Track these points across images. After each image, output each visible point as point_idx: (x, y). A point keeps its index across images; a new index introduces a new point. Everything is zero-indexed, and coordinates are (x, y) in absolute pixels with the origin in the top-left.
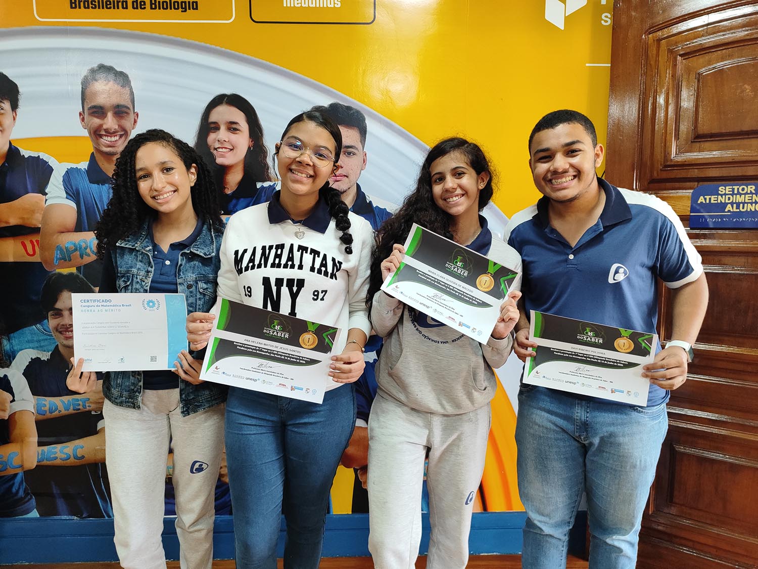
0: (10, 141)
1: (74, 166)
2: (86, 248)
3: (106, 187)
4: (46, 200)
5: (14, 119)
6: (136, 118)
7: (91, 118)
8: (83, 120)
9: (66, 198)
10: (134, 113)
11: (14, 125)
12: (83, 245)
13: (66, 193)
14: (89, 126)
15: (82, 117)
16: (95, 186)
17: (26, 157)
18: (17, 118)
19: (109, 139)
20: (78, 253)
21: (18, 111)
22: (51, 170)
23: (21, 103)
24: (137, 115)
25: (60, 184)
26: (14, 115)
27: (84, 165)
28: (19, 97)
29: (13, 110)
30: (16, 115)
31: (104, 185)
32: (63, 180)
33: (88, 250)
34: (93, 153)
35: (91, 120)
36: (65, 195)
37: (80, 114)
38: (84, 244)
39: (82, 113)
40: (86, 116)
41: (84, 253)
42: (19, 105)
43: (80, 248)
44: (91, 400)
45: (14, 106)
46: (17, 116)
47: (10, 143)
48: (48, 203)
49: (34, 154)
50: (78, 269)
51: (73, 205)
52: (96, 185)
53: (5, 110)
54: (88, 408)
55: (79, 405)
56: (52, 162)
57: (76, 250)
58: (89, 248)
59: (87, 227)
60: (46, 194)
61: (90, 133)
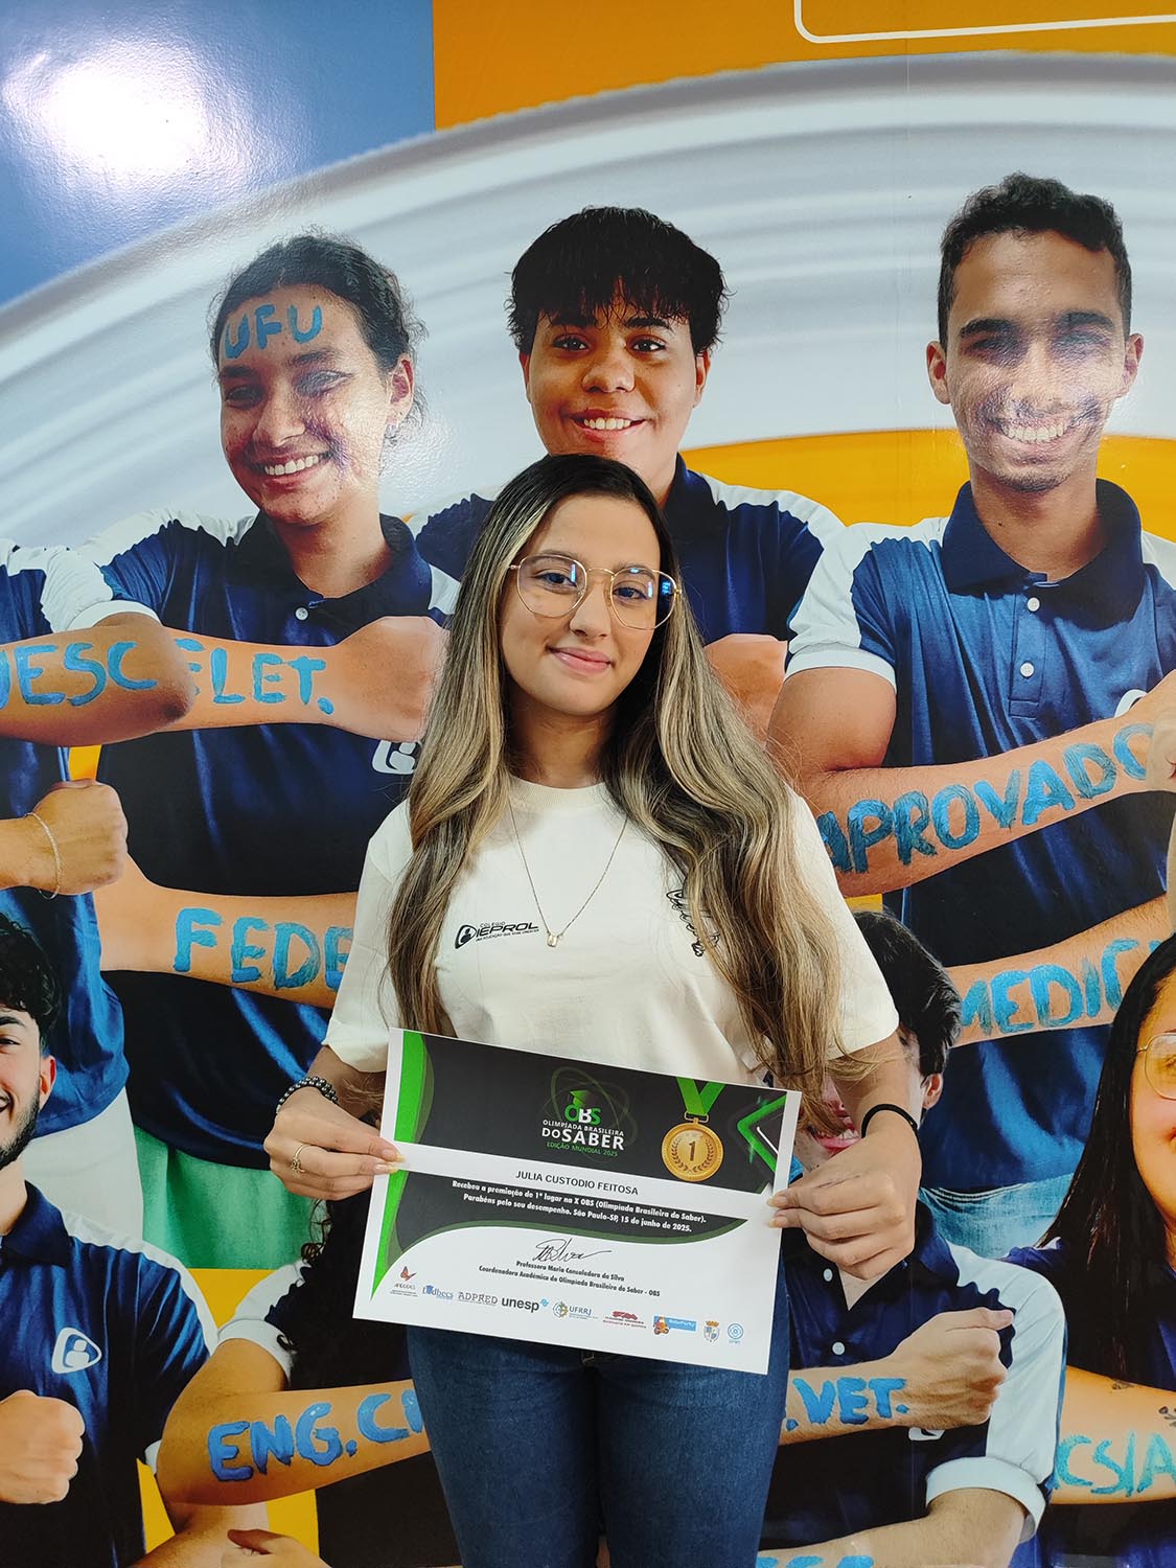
0: (678, 454)
1: (897, 533)
2: (921, 826)
3: (1006, 604)
4: (790, 656)
5: (700, 379)
6: (1134, 356)
7: (968, 363)
8: (939, 372)
9: (862, 647)
10: (1127, 337)
11: (697, 398)
12: (914, 814)
13: (864, 629)
14: (961, 392)
15: (935, 361)
16: (965, 604)
17: (730, 507)
18: (710, 378)
19: (1029, 434)
20: (894, 842)
21: (716, 352)
22: (813, 549)
23: (726, 325)
24: (1139, 344)
25: (843, 598)
26: (701, 365)
27: (930, 530)
28: (723, 304)
29: (696, 352)
30: (707, 364)
31: (1002, 597)
32: (856, 584)
33: (930, 833)
34: (967, 486)
35: (970, 370)
36: (855, 636)
37: (931, 352)
38: (916, 808)
39: (938, 348)
40: (951, 358)
41: (915, 842)
42: (721, 330)
43: (902, 824)
44: (909, 1388)
45: (703, 337)
46: (709, 372)
47: (680, 461)
48: (794, 667)
49: (758, 498)
50: (892, 899)
51: (885, 671)
52: (971, 598)
53: (672, 351)
54: (896, 1418)
55: (866, 1402)
56: (820, 522)
57: (885, 831)
58: (931, 824)
59: (929, 749)
60: (787, 635)
61: (961, 417)
